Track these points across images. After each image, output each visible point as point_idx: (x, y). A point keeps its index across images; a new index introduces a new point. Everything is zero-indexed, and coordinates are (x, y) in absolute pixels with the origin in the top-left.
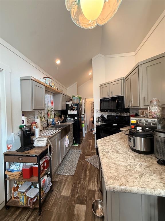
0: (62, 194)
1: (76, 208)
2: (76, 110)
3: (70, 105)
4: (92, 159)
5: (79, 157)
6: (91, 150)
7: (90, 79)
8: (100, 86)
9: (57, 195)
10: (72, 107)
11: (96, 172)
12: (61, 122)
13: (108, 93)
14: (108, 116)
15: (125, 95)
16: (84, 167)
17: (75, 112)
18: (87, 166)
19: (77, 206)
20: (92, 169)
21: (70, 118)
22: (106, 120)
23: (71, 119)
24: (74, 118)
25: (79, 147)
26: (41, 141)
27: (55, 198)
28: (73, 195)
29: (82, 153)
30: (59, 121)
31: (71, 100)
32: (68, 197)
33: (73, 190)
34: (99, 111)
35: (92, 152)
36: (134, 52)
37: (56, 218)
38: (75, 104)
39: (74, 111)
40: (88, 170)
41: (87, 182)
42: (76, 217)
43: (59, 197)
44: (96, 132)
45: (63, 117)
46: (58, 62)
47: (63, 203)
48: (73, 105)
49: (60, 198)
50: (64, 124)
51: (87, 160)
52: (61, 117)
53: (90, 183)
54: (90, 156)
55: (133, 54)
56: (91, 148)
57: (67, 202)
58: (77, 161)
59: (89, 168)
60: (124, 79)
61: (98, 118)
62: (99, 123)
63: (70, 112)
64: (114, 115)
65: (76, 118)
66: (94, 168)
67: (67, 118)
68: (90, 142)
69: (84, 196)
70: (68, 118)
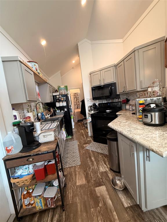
0: (78, 184)
1: (97, 191)
2: (65, 101)
3: (58, 97)
4: (91, 147)
5: (78, 148)
6: (86, 138)
7: (73, 68)
8: (90, 74)
9: (73, 187)
10: (60, 99)
11: (100, 156)
12: (50, 115)
13: (100, 81)
14: (99, 104)
15: (117, 81)
16: (88, 155)
17: (65, 104)
18: (89, 153)
19: (97, 189)
20: (95, 155)
21: (59, 111)
22: (97, 108)
23: (61, 111)
24: (64, 110)
25: (73, 138)
26: (47, 136)
27: (72, 190)
28: (88, 181)
29: (78, 143)
30: (49, 115)
31: (56, 91)
32: (85, 184)
33: (87, 177)
34: (90, 100)
35: (88, 141)
36: (122, 39)
37: (82, 206)
38: (63, 95)
39: (62, 102)
40: (91, 156)
41: (96, 167)
42: (101, 198)
43: (75, 188)
44: (91, 120)
45: (52, 110)
46: (44, 43)
47: (82, 191)
48: (60, 96)
49: (77, 188)
50: (54, 117)
51: (87, 148)
52: (50, 111)
53: (99, 166)
54: (88, 145)
55: (121, 41)
56: (85, 137)
57: (85, 189)
58: (78, 151)
59: (92, 154)
60: (116, 66)
61: (91, 107)
62: (92, 111)
63: (58, 105)
64: (105, 102)
65: (66, 110)
66: (97, 154)
67: (56, 111)
68: (82, 132)
69: (99, 179)
70: (58, 111)
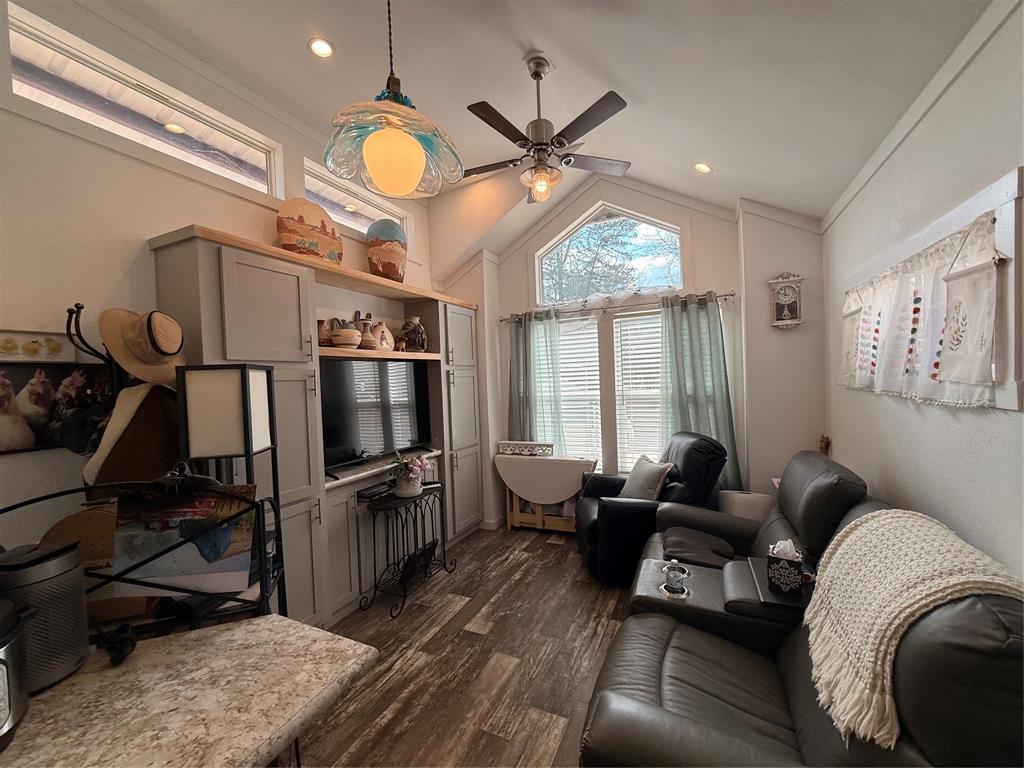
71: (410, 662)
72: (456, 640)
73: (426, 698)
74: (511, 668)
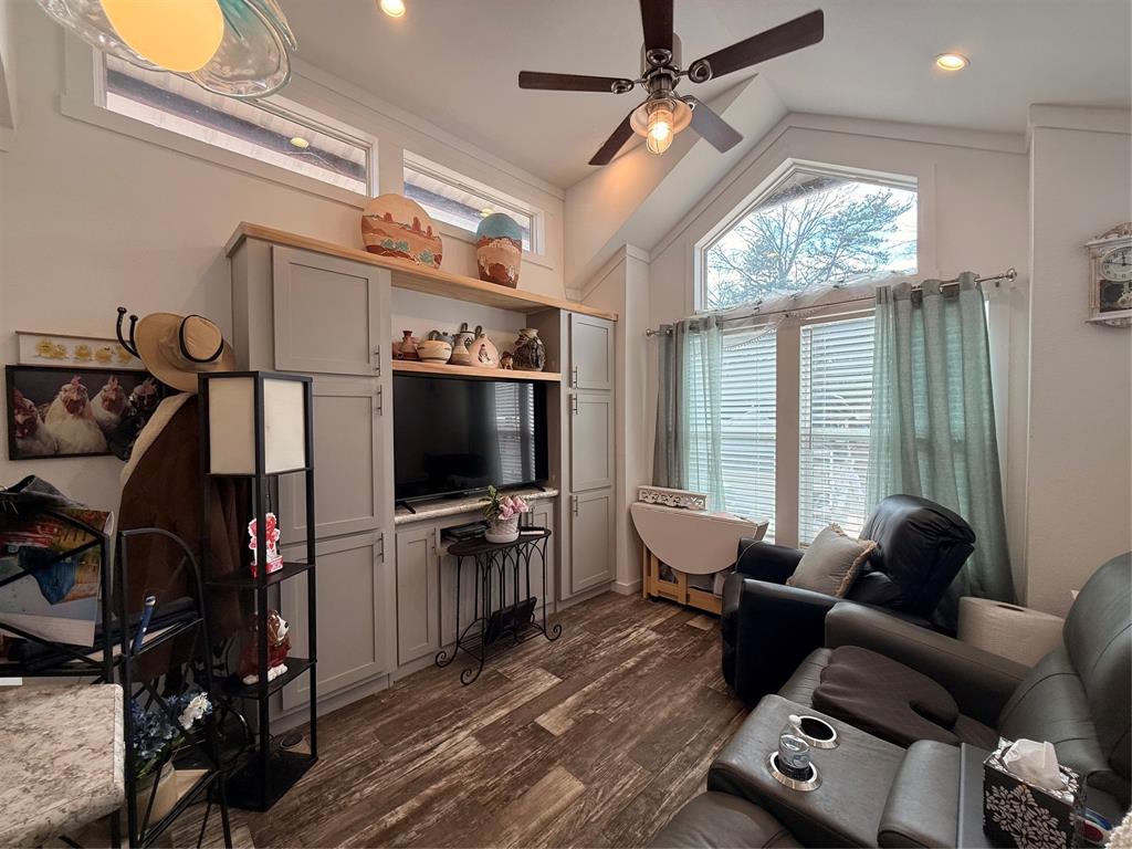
71: (456, 748)
72: (519, 734)
73: (451, 804)
74: (568, 796)
